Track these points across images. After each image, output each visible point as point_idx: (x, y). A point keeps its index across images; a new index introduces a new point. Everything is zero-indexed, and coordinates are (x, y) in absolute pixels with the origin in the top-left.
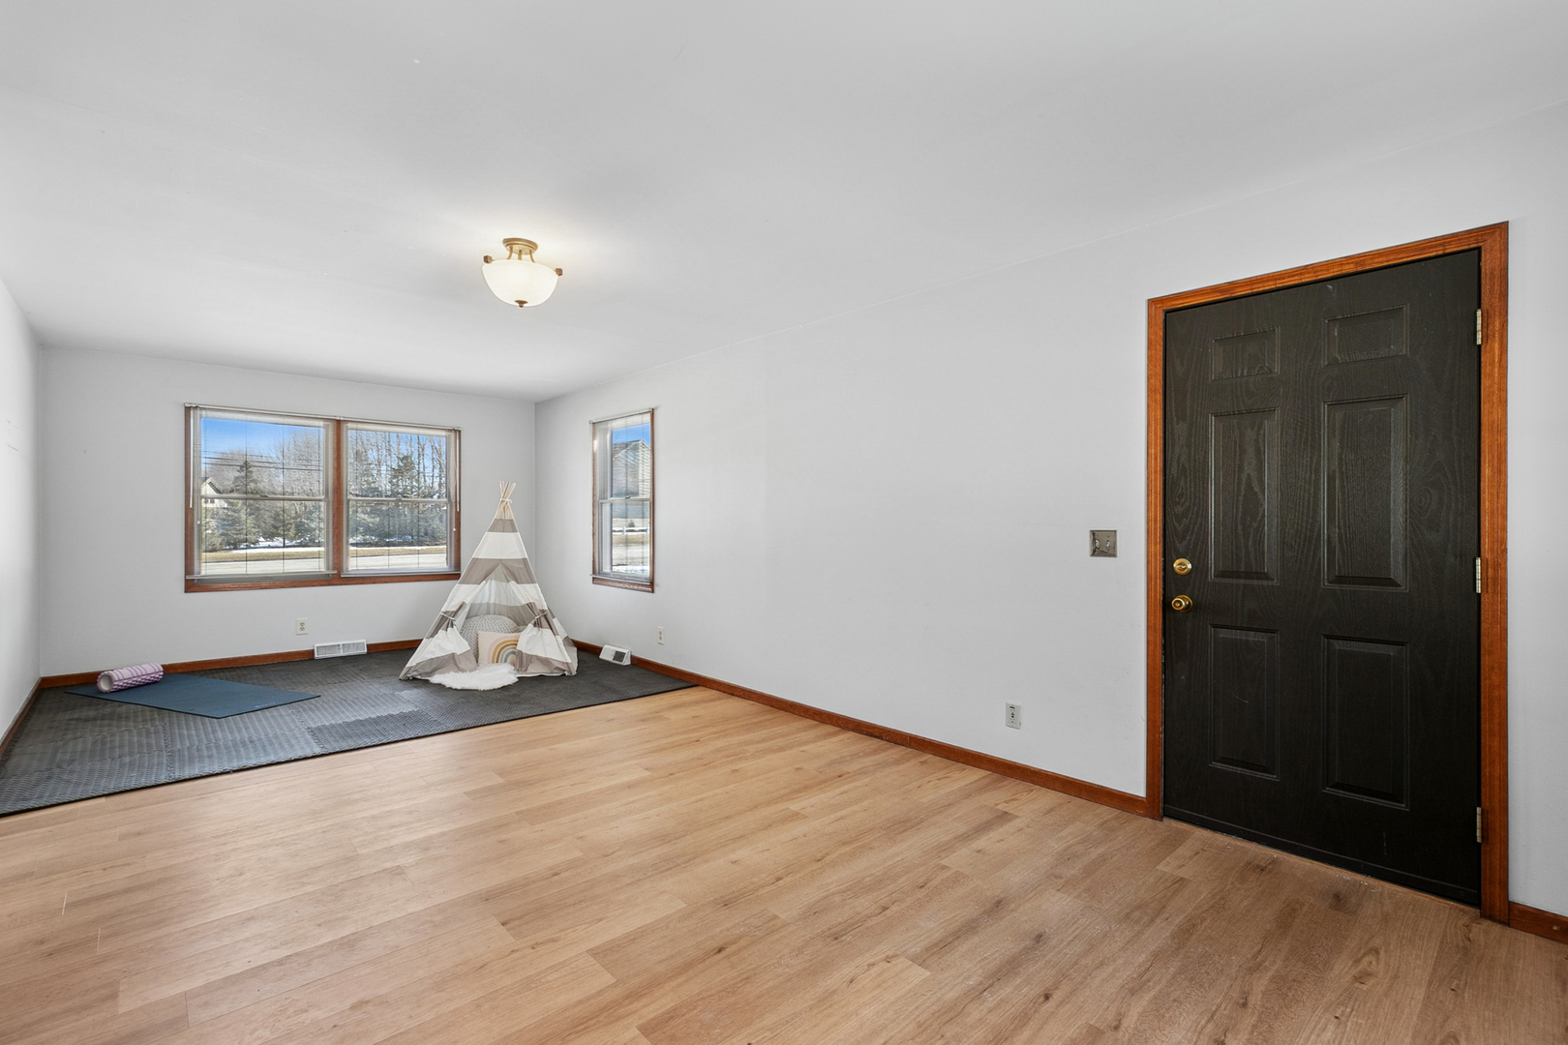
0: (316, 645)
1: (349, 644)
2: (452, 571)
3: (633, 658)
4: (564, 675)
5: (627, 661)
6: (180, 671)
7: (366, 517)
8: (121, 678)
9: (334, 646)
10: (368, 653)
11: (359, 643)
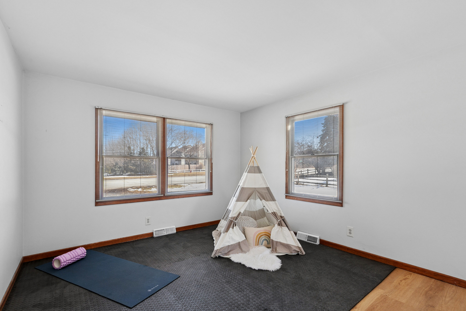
0: (154, 230)
1: (168, 229)
2: (209, 191)
3: (321, 241)
4: (299, 254)
5: (318, 243)
6: (93, 247)
7: (131, 167)
8: (65, 260)
9: (162, 230)
10: (176, 232)
11: (172, 228)
